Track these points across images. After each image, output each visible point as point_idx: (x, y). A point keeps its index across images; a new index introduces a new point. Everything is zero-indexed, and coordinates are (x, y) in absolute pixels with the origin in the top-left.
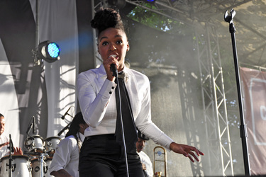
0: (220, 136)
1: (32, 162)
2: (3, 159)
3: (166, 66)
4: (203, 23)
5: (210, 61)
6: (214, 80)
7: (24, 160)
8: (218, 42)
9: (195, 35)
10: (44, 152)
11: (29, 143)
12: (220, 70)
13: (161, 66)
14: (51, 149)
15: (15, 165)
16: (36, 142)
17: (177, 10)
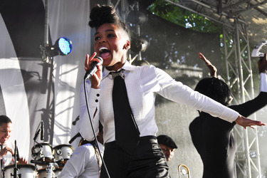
0: (248, 148)
1: (40, 172)
2: (7, 168)
3: (190, 67)
4: (232, 20)
5: (238, 62)
6: (243, 84)
7: (30, 170)
8: (248, 42)
9: (222, 33)
10: (53, 162)
11: (36, 151)
12: (249, 73)
13: (184, 66)
14: (60, 158)
15: (20, 175)
16: (44, 150)
17: (203, 5)
